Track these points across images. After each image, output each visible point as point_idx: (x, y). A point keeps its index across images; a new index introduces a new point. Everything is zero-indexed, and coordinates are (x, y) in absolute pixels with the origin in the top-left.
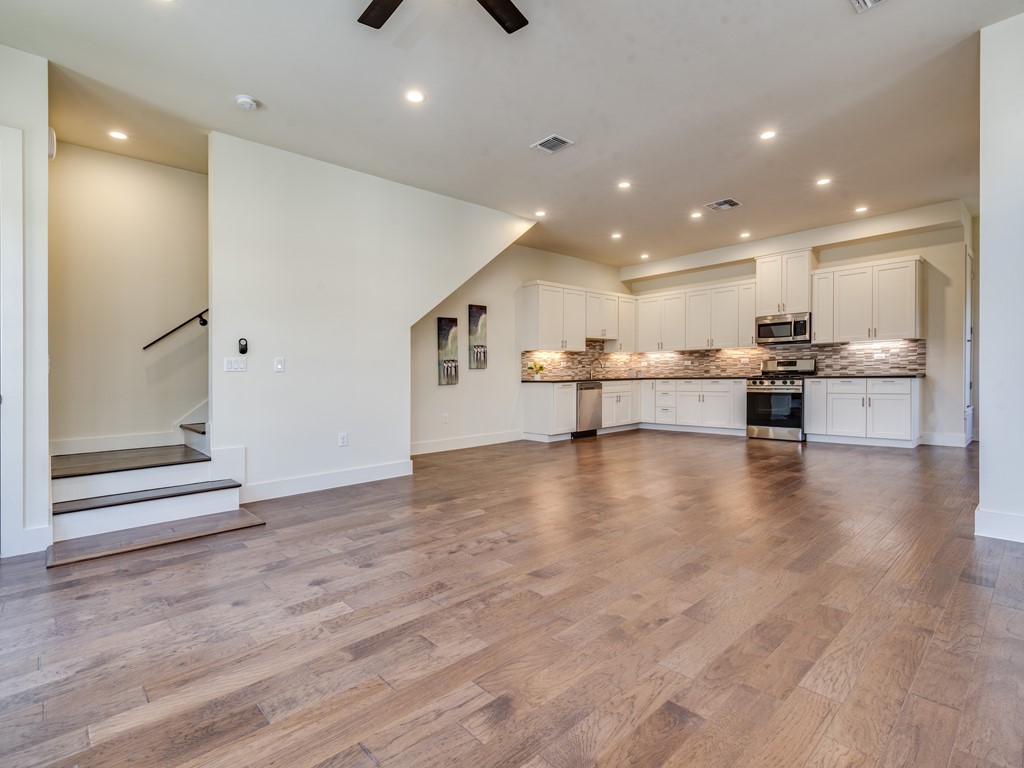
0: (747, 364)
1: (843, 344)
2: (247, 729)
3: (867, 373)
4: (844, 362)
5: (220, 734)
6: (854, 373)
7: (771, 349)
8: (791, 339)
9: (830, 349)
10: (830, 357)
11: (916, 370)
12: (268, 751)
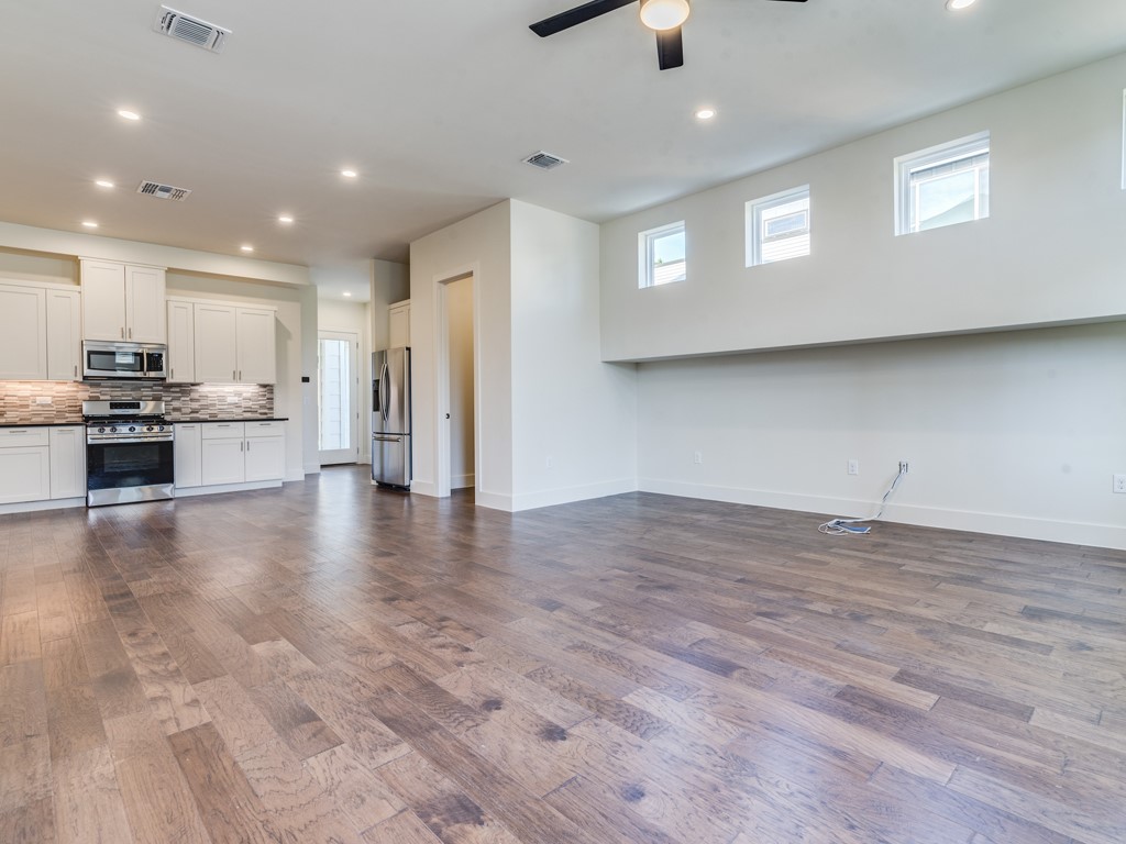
0: (49, 405)
1: (193, 385)
2: (861, 692)
3: (220, 417)
4: (195, 405)
5: (877, 702)
6: (207, 417)
7: (91, 385)
8: (139, 374)
9: (178, 390)
10: (178, 399)
11: (265, 414)
12: (871, 677)
